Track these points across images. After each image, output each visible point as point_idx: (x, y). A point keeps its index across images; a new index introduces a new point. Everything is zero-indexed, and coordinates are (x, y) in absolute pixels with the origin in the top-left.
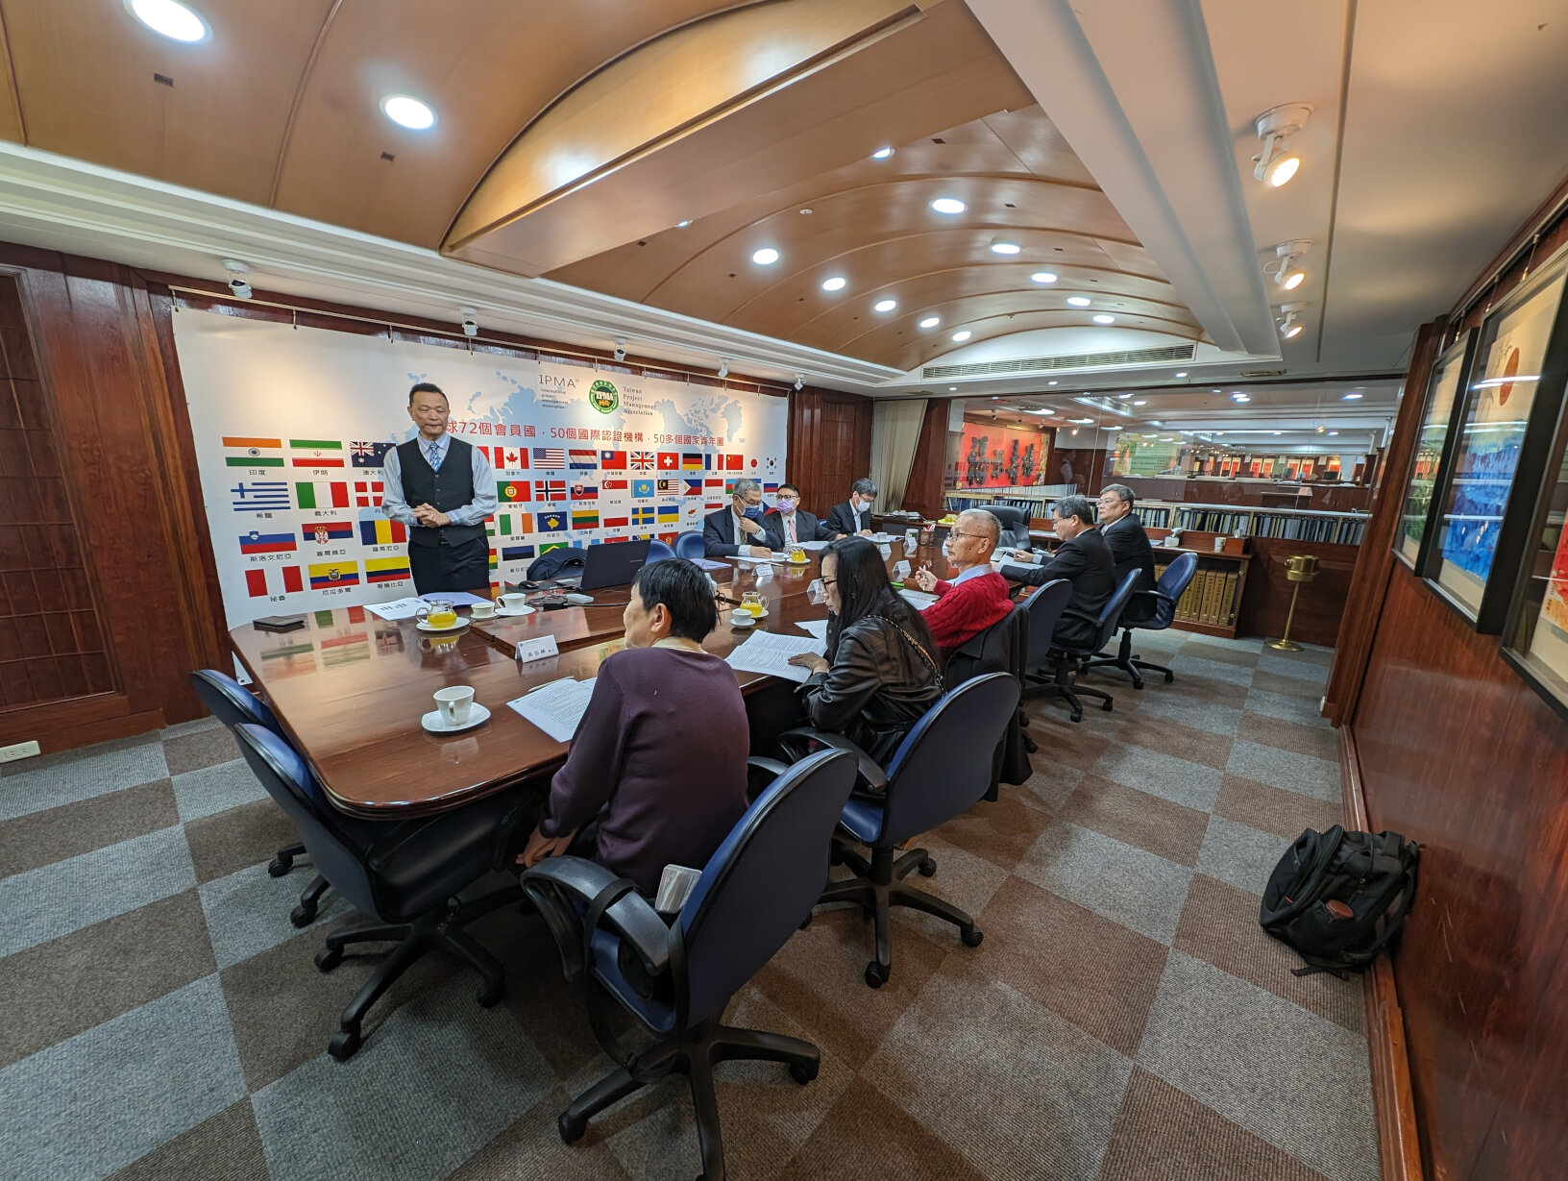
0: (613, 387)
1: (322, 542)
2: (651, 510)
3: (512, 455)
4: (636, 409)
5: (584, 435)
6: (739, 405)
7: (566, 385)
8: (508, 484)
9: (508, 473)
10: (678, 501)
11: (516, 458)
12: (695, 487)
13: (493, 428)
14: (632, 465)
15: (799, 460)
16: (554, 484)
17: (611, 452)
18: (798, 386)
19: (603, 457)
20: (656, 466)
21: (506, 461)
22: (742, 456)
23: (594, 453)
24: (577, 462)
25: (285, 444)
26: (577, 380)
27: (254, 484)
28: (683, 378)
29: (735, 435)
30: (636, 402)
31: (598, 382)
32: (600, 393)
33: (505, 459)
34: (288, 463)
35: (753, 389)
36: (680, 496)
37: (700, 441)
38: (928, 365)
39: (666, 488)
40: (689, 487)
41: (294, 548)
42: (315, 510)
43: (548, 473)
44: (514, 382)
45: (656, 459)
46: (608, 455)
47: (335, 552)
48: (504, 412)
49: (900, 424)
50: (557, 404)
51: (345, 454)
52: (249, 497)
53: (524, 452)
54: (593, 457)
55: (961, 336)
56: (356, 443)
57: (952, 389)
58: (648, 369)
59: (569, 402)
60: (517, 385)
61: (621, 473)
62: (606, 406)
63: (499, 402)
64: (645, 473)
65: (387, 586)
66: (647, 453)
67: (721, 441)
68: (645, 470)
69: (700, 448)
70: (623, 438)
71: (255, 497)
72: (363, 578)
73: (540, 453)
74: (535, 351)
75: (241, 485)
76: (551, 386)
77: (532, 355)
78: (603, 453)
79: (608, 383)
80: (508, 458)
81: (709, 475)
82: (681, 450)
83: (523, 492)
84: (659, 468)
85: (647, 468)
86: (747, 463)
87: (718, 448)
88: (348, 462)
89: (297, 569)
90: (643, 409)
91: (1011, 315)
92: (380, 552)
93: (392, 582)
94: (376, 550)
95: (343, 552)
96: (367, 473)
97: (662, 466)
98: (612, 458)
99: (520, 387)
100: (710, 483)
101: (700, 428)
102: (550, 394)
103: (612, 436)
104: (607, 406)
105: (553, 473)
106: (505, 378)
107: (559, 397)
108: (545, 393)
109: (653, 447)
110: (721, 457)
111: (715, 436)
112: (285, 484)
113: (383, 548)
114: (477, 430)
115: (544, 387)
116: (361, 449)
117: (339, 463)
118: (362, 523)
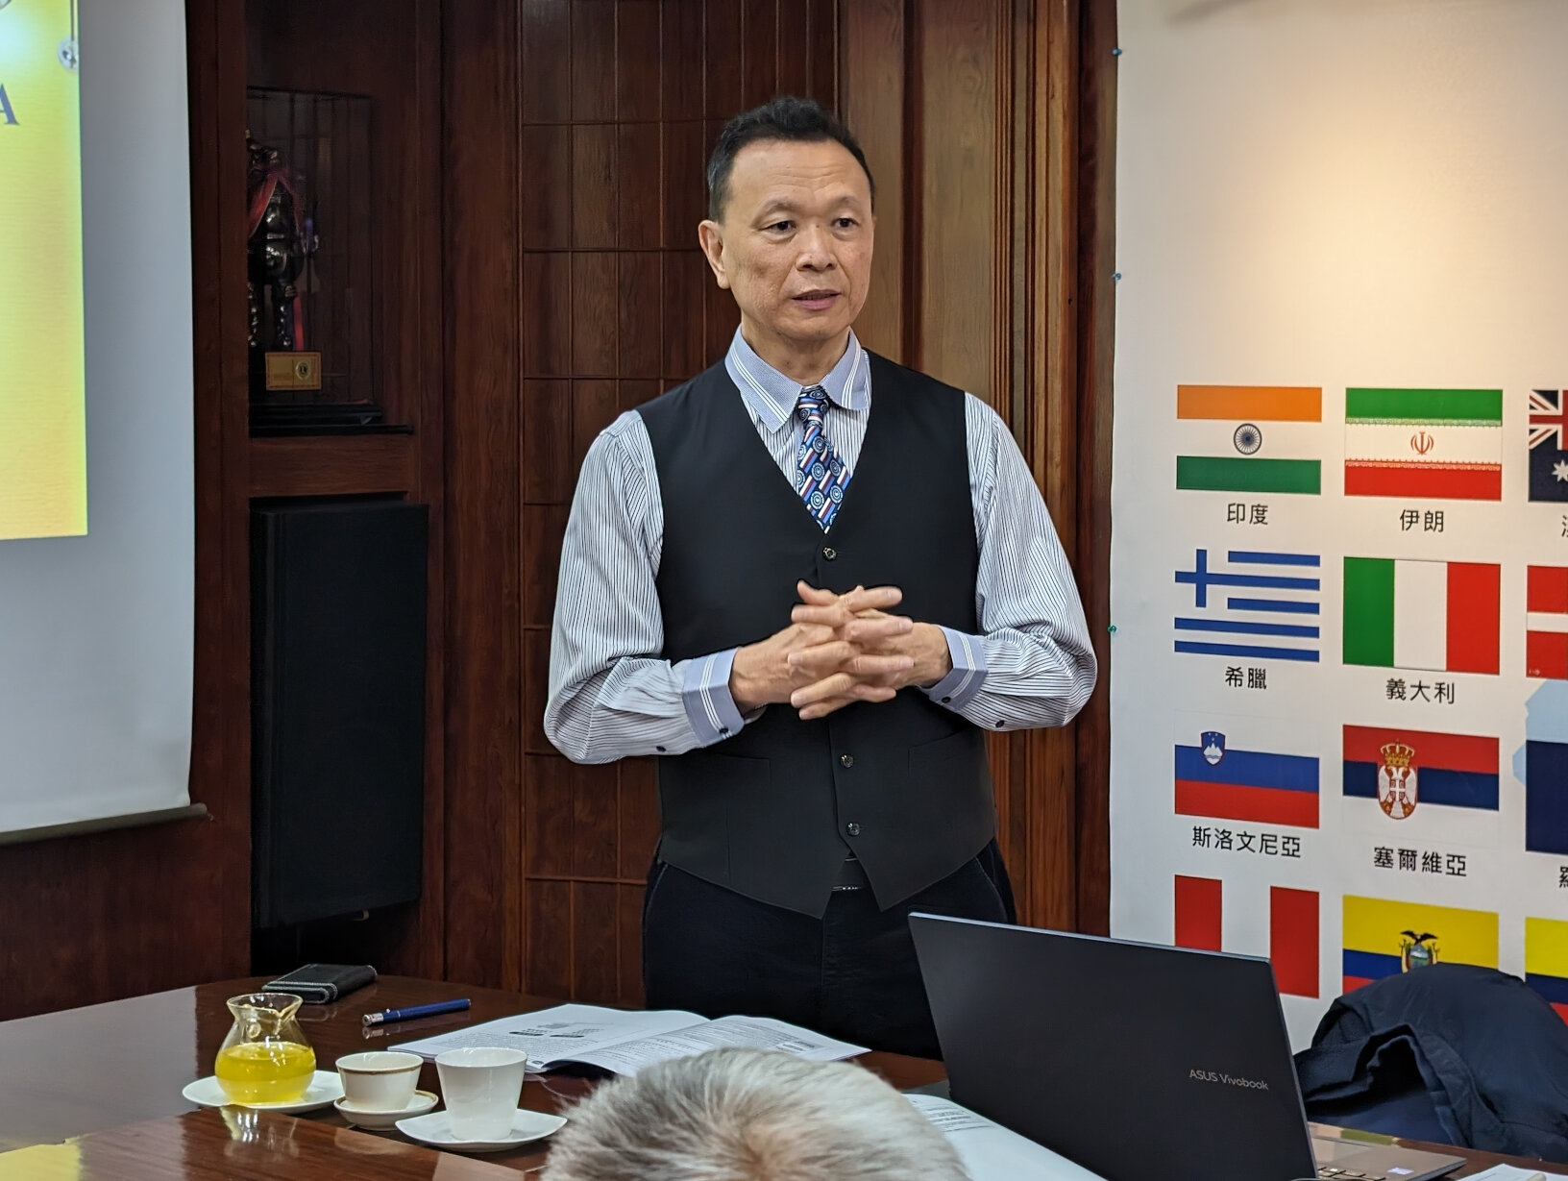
1: (1397, 809)
47: (1432, 862)
51: (1510, 444)
52: (1218, 603)
56: (1552, 398)
71: (1233, 603)
88: (1516, 479)
95: (1457, 865)
116: (1565, 419)
117: (1481, 483)
118: (1532, 747)
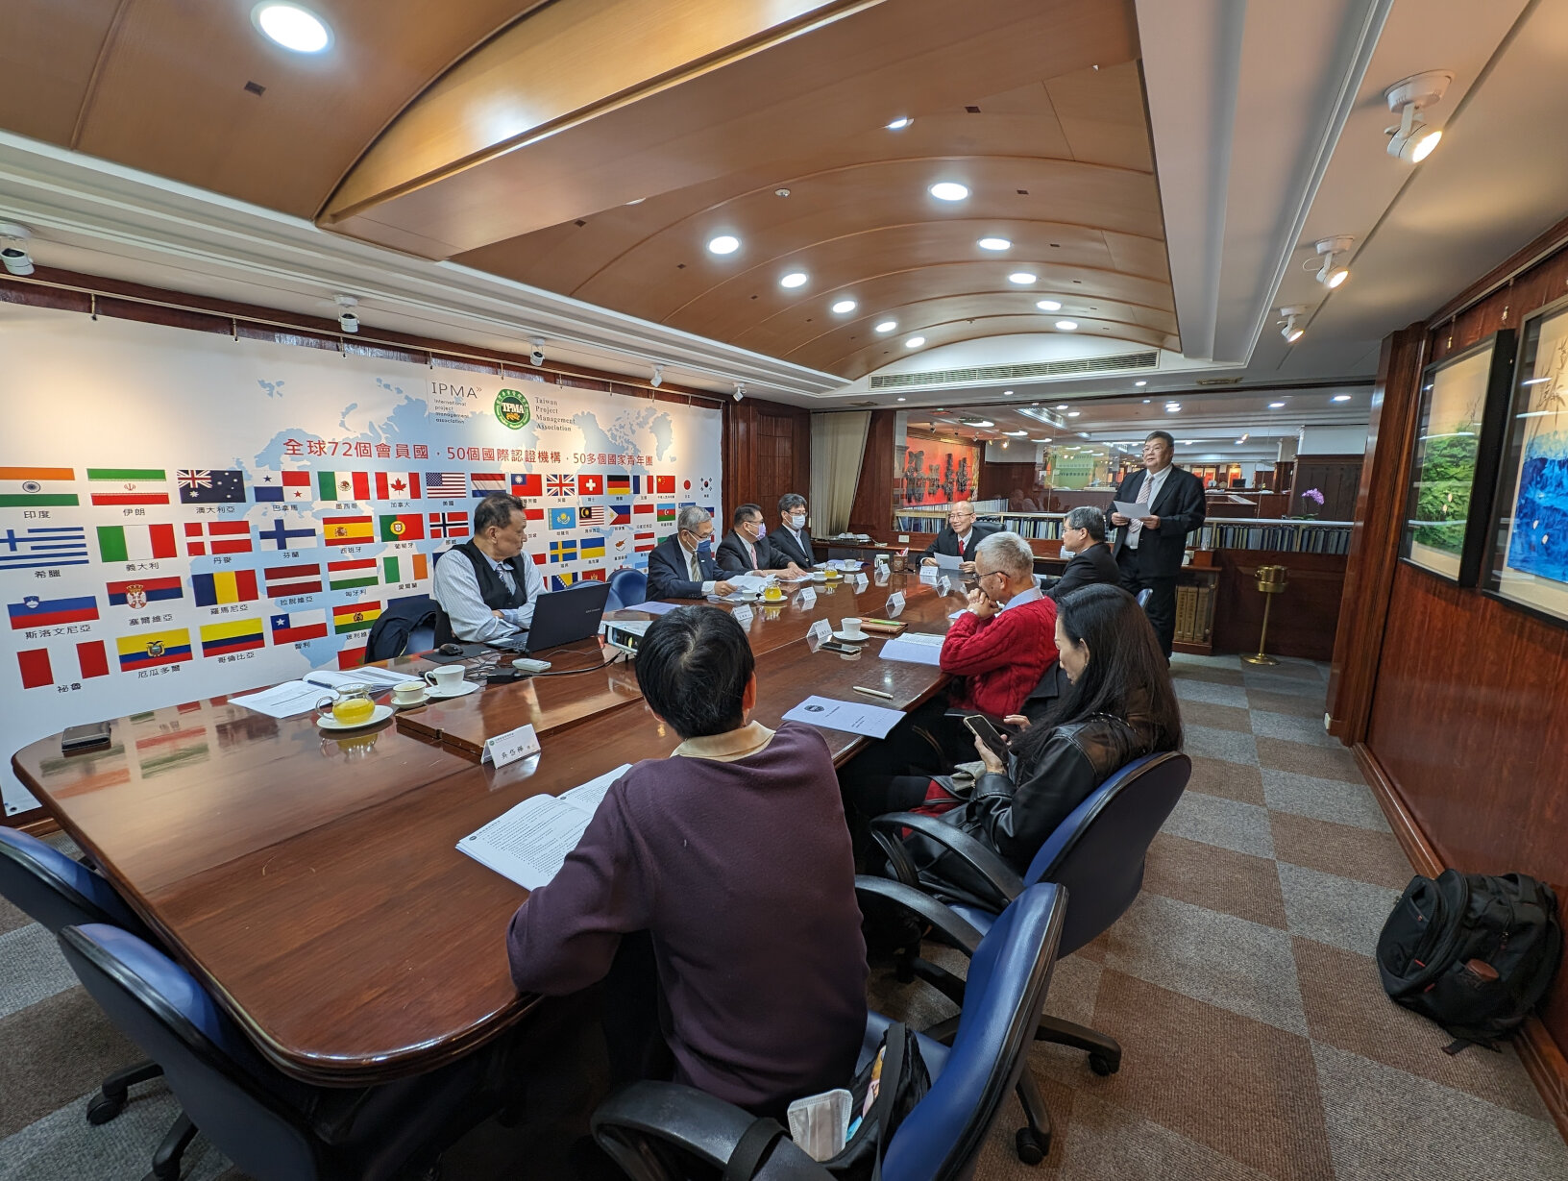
0: (523, 397)
1: (138, 605)
2: (572, 544)
3: (398, 482)
4: (552, 424)
5: (489, 455)
6: (669, 418)
7: (466, 394)
8: (394, 518)
9: (394, 505)
10: (603, 532)
11: (404, 486)
12: (623, 514)
13: (374, 450)
14: (549, 490)
15: (736, 479)
16: (452, 516)
17: (524, 476)
18: (738, 397)
19: (514, 482)
20: (576, 491)
21: (391, 490)
22: (673, 477)
23: (502, 477)
24: (481, 488)
25: (81, 474)
26: (480, 390)
27: (30, 531)
28: (604, 387)
29: (665, 452)
30: (550, 416)
31: (505, 391)
32: (508, 404)
33: (390, 486)
34: (85, 500)
35: (684, 400)
36: (606, 526)
37: (626, 461)
38: (877, 373)
39: (589, 516)
40: (616, 515)
41: (95, 616)
42: (126, 563)
43: (445, 503)
44: (399, 391)
45: (576, 482)
46: (519, 480)
47: (157, 619)
48: (387, 428)
49: (841, 438)
50: (454, 418)
51: (171, 487)
52: (24, 549)
53: (414, 478)
54: (501, 482)
55: (915, 342)
56: (186, 472)
57: (900, 399)
58: (564, 377)
59: (470, 416)
60: (403, 395)
61: (535, 501)
62: (515, 421)
63: (382, 415)
64: (564, 500)
65: (232, 658)
66: (565, 476)
67: (649, 459)
68: (564, 496)
69: (627, 469)
70: (537, 459)
71: (33, 548)
72: (197, 651)
73: (435, 479)
74: (426, 353)
75: (10, 533)
76: (447, 396)
77: (423, 358)
78: (514, 476)
79: (517, 393)
80: (393, 486)
81: (638, 500)
82: (604, 471)
83: (413, 528)
84: (580, 493)
85: (566, 494)
86: (679, 485)
87: (647, 468)
88: (175, 497)
89: (100, 644)
90: (559, 424)
91: (971, 320)
92: (220, 613)
93: (239, 653)
94: (215, 612)
95: (168, 618)
96: (202, 510)
97: (583, 491)
98: (524, 482)
99: (407, 397)
100: (640, 509)
101: (625, 445)
102: (449, 406)
103: (523, 456)
104: (517, 420)
105: (452, 503)
106: (387, 386)
107: (458, 410)
108: (440, 405)
109: (573, 469)
110: (650, 479)
111: (644, 455)
112: (81, 529)
113: (225, 610)
114: (353, 451)
115: (438, 396)
116: (193, 479)
117: (163, 499)
118: (195, 577)
